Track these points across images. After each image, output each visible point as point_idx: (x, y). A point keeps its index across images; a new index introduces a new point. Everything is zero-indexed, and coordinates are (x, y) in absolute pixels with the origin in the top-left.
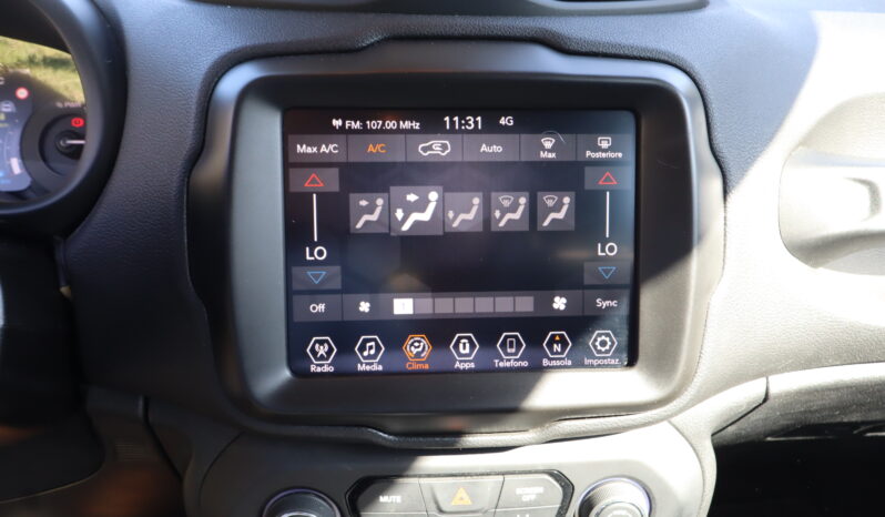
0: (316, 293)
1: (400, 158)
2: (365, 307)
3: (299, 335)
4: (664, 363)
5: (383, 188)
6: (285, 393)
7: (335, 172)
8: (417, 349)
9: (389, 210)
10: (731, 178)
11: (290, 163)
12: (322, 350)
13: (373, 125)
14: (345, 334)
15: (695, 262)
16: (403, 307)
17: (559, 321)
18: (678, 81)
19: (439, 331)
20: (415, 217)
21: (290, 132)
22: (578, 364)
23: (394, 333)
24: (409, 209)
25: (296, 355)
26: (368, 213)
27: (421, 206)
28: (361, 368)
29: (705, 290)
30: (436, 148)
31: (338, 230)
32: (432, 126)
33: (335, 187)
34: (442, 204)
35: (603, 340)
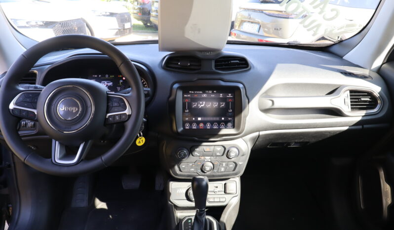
0: (187, 117)
1: (199, 97)
2: (194, 119)
3: (184, 123)
4: (238, 128)
5: (197, 102)
6: (182, 131)
7: (190, 99)
8: (201, 125)
9: (198, 105)
10: (250, 100)
11: (183, 98)
12: (187, 125)
13: (196, 92)
14: (191, 123)
15: (243, 114)
16: (199, 119)
17: (223, 121)
18: (241, 86)
19: (205, 123)
20: (201, 106)
21: (183, 94)
22: (226, 128)
23: (198, 123)
24: (201, 104)
25: (184, 126)
26: (194, 105)
27: (202, 104)
28: (193, 128)
29: (246, 117)
30: (205, 95)
31: (190, 108)
32: (204, 93)
33: (190, 101)
34: (205, 103)
35: (230, 124)
